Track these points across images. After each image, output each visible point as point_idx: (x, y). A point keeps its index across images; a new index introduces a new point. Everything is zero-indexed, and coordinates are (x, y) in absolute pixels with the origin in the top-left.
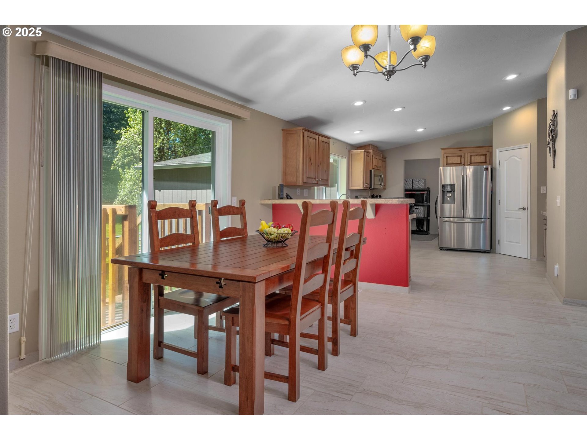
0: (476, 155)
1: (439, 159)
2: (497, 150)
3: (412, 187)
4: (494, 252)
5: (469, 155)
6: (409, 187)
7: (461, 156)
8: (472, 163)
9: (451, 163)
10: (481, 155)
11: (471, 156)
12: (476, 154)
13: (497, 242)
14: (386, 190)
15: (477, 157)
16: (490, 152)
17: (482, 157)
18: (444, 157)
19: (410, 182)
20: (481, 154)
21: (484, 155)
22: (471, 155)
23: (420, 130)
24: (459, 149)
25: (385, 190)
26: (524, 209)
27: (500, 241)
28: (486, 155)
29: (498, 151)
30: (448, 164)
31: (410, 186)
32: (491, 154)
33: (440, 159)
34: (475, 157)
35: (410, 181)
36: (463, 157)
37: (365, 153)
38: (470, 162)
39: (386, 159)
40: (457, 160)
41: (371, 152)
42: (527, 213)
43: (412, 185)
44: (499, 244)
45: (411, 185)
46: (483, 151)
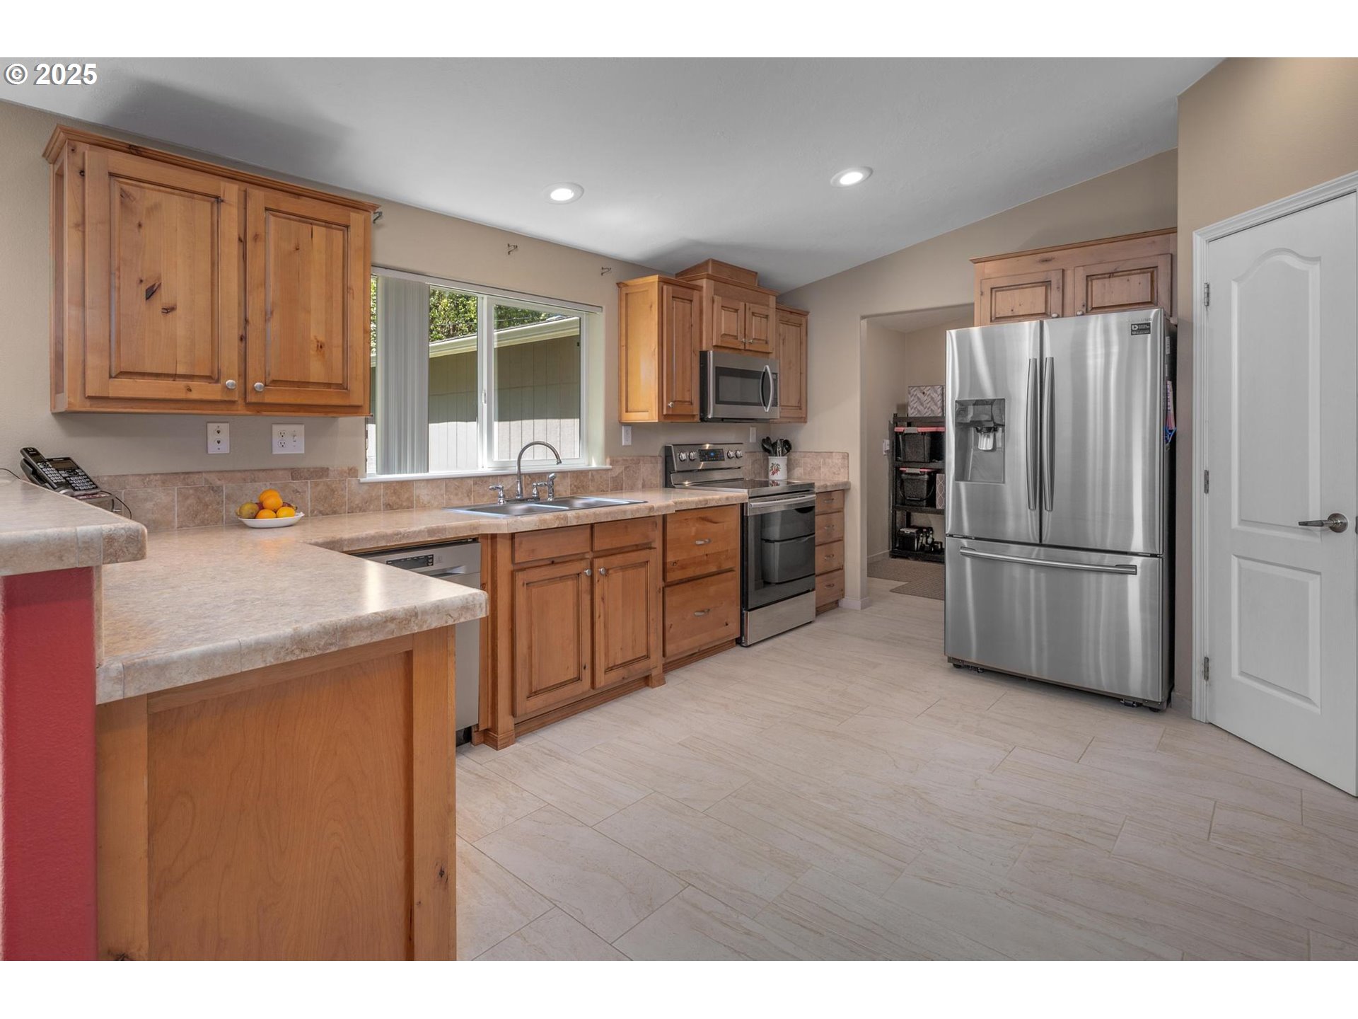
0: (1111, 275)
2: (1194, 233)
3: (940, 410)
4: (1185, 712)
5: (1081, 274)
6: (919, 411)
7: (1047, 284)
8: (1093, 309)
9: (1010, 314)
10: (1130, 272)
11: (1089, 278)
12: (1109, 268)
13: (1197, 667)
14: (808, 423)
15: (1116, 282)
16: (1172, 255)
17: (1136, 279)
18: (982, 294)
19: (934, 395)
20: (1129, 266)
21: (1142, 271)
22: (1087, 276)
24: (1039, 257)
25: (806, 422)
26: (1335, 526)
27: (1210, 664)
28: (1152, 271)
29: (1198, 240)
30: (998, 319)
31: (934, 408)
32: (1172, 260)
34: (1106, 281)
35: (936, 392)
36: (1054, 285)
37: (665, 287)
38: (1086, 305)
39: (809, 317)
40: (1033, 299)
41: (705, 286)
43: (939, 403)
44: (1207, 677)
45: (936, 404)
46: (1144, 253)
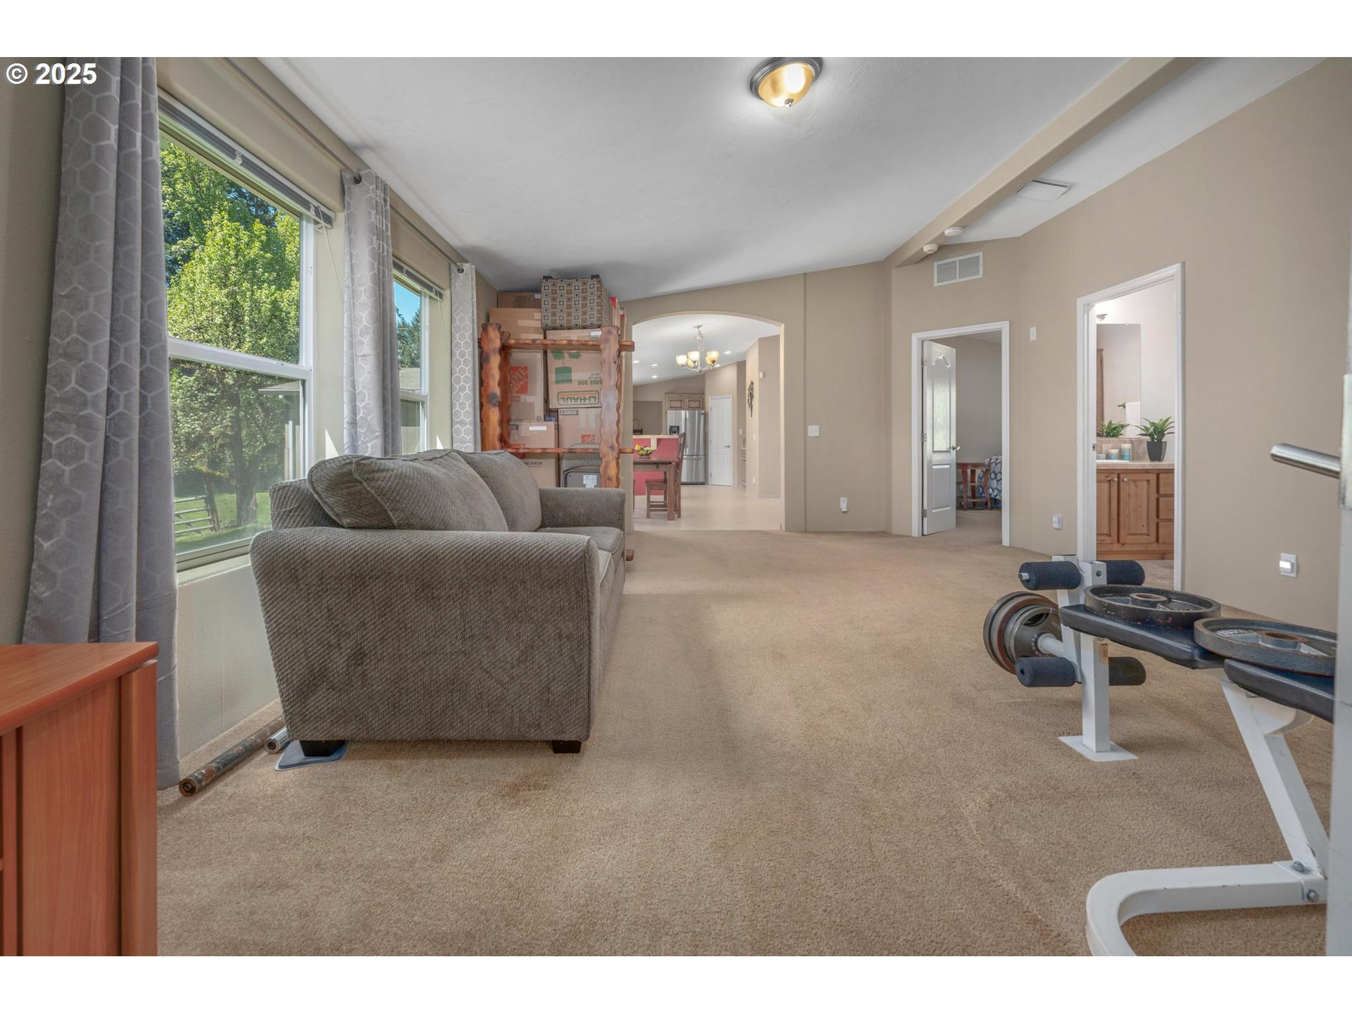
1: (661, 402)
4: (708, 484)
5: (687, 400)
10: (696, 402)
11: (689, 401)
15: (693, 403)
18: (669, 401)
20: (696, 400)
21: (698, 401)
23: (655, 377)
24: (678, 396)
26: (728, 447)
28: (700, 402)
29: (709, 398)
30: (672, 408)
32: (704, 400)
33: (663, 403)
40: (678, 404)
42: (730, 450)
46: (698, 398)
